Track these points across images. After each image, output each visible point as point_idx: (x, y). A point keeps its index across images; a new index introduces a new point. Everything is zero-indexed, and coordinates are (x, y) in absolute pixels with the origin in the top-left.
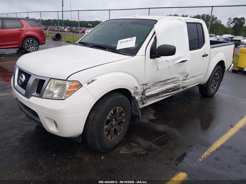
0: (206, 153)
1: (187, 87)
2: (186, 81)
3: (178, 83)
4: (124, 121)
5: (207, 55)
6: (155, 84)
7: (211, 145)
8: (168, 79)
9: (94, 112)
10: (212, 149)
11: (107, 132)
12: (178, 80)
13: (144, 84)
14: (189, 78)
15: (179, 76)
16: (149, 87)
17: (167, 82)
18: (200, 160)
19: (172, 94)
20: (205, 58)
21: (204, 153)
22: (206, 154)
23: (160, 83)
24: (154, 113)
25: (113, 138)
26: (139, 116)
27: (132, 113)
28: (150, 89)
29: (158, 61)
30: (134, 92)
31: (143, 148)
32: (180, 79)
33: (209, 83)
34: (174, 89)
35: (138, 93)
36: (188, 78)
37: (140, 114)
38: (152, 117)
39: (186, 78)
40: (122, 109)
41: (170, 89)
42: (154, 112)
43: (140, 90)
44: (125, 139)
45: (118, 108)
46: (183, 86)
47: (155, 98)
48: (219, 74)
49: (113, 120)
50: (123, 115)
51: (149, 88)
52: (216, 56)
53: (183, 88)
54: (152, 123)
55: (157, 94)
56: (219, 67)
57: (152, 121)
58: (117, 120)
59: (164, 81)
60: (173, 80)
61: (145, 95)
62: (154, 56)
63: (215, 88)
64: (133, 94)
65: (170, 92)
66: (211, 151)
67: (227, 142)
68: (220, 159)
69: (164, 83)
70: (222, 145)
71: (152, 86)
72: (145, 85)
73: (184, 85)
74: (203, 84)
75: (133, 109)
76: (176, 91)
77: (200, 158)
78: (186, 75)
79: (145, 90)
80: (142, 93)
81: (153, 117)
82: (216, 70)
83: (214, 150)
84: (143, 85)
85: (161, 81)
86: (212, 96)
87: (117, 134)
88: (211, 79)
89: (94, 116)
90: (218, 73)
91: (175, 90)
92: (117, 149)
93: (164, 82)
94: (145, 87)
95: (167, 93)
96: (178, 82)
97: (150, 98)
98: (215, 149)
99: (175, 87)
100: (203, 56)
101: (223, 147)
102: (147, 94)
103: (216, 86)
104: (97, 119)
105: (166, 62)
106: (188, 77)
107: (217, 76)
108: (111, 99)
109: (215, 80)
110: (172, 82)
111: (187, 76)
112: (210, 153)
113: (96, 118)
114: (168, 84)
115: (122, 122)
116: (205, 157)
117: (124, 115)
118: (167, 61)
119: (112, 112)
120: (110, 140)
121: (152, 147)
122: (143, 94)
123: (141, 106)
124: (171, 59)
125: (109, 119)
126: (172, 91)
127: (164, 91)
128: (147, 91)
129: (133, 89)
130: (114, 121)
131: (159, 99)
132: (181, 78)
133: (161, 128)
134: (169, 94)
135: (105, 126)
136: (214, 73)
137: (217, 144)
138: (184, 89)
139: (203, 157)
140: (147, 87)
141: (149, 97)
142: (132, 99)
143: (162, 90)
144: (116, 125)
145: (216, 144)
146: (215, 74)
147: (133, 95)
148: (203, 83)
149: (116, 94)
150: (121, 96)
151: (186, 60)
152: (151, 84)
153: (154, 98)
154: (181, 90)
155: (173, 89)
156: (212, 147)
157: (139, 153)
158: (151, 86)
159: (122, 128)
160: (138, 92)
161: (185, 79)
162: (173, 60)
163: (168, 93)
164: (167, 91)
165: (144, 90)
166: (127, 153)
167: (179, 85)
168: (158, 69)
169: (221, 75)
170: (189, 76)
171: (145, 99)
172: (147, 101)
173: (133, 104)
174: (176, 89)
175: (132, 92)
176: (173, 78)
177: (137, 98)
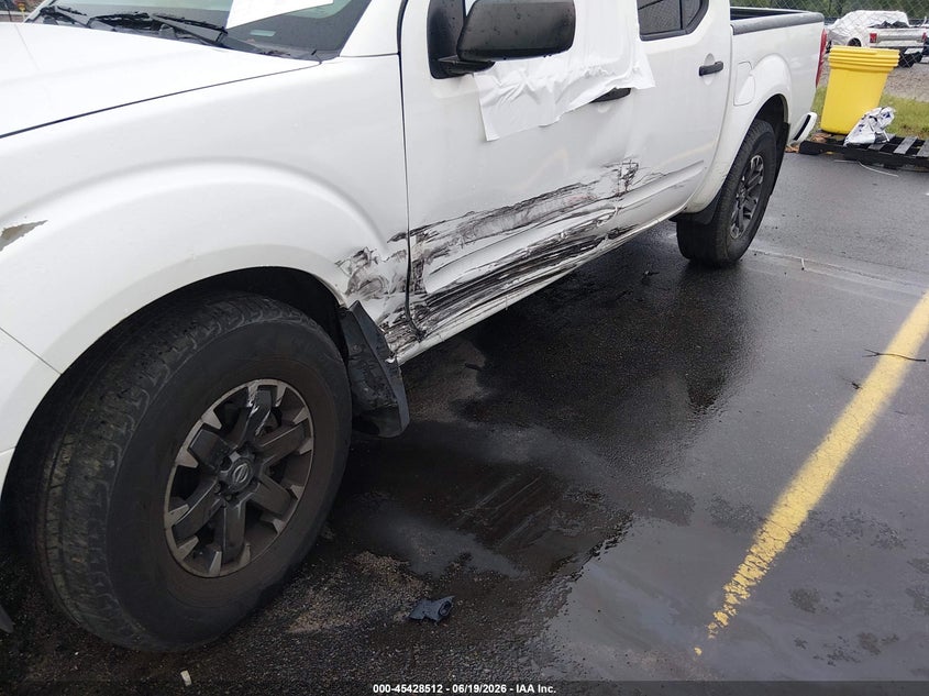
0: (743, 569)
1: (630, 229)
2: (627, 202)
3: (586, 213)
4: (308, 446)
5: (717, 68)
6: (471, 230)
7: (763, 520)
8: (544, 197)
9: (69, 439)
10: (770, 542)
11: (195, 540)
12: (590, 200)
13: (411, 233)
14: (641, 184)
15: (595, 174)
16: (440, 243)
17: (535, 211)
18: (721, 617)
19: (565, 269)
20: (708, 79)
21: (735, 570)
22: (748, 573)
23: (499, 221)
24: (481, 365)
25: (246, 557)
26: (397, 408)
27: (354, 396)
28: (446, 254)
29: (477, 95)
30: (351, 285)
31: (424, 578)
32: (597, 191)
33: (726, 204)
34: (569, 246)
35: (377, 284)
36: (635, 183)
37: (400, 399)
38: (471, 388)
39: (627, 184)
40: (282, 388)
41: (555, 244)
42: (481, 361)
43: (389, 267)
44: (329, 536)
45: (253, 387)
46: (610, 225)
47: (481, 301)
48: (764, 160)
49: (234, 457)
50: (297, 420)
51: (438, 250)
52: (752, 72)
53: (612, 236)
54: (472, 425)
55: (491, 280)
56: (766, 127)
57: (472, 409)
58: (258, 455)
59: (518, 208)
60: (566, 199)
61: (419, 290)
62: (453, 59)
63: (746, 223)
64: (348, 293)
65: (553, 262)
66: (769, 557)
67: (835, 494)
68: (817, 601)
69: (519, 216)
70: (812, 514)
71: (455, 240)
72: (413, 239)
73: (618, 222)
74: (697, 210)
75: (359, 375)
76: (580, 256)
77: (720, 608)
78: (625, 172)
79: (420, 264)
80: (400, 284)
81: (478, 389)
82: (752, 142)
83: (781, 546)
84: (403, 236)
85: (506, 211)
86: (732, 262)
87: (274, 528)
88: (733, 185)
89: (72, 469)
90: (758, 157)
91: (575, 251)
92: (280, 612)
93: (521, 212)
94: (418, 249)
95: (538, 267)
96: (589, 208)
97: (454, 302)
98: (786, 538)
99: (574, 233)
100: (703, 72)
101: (823, 525)
102: (433, 286)
103: (748, 217)
104: (91, 485)
105: (526, 96)
106: (635, 180)
107: (756, 172)
108: (187, 345)
109: (747, 187)
110: (563, 211)
111: (632, 172)
112: (763, 565)
113: (86, 477)
114: (540, 220)
115: (293, 456)
116: (745, 595)
117: (303, 415)
118: (531, 93)
119: (210, 417)
120: (222, 573)
121: (473, 569)
122: (410, 284)
123: (405, 351)
124: (553, 79)
125: (195, 464)
126: (564, 256)
127: (521, 259)
128: (428, 269)
129: (339, 264)
130: (239, 462)
131: (503, 299)
132: (606, 188)
133: (517, 444)
134: (549, 269)
135: (173, 506)
136: (747, 157)
137: (790, 512)
138: (619, 239)
139: (731, 599)
140: (427, 246)
141: (445, 299)
142: (344, 324)
143: (516, 257)
144: (254, 480)
145: (783, 510)
146: (750, 160)
147: (347, 302)
148: (697, 205)
149: (229, 308)
150: (268, 315)
151: (628, 90)
152: (453, 227)
153: (476, 299)
154: (605, 245)
155: (567, 243)
156: (768, 527)
157: (399, 617)
158: (449, 239)
159: (297, 490)
160: (381, 280)
161: (622, 189)
162: (564, 91)
163: (546, 265)
164: (540, 257)
165: (416, 267)
166: (333, 630)
167: (596, 221)
168: (484, 140)
169: (772, 166)
170: (639, 175)
171: (423, 311)
172: (437, 321)
173: (353, 348)
174: (581, 246)
175: (338, 283)
176: (567, 189)
177: (375, 310)
